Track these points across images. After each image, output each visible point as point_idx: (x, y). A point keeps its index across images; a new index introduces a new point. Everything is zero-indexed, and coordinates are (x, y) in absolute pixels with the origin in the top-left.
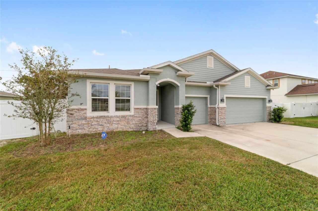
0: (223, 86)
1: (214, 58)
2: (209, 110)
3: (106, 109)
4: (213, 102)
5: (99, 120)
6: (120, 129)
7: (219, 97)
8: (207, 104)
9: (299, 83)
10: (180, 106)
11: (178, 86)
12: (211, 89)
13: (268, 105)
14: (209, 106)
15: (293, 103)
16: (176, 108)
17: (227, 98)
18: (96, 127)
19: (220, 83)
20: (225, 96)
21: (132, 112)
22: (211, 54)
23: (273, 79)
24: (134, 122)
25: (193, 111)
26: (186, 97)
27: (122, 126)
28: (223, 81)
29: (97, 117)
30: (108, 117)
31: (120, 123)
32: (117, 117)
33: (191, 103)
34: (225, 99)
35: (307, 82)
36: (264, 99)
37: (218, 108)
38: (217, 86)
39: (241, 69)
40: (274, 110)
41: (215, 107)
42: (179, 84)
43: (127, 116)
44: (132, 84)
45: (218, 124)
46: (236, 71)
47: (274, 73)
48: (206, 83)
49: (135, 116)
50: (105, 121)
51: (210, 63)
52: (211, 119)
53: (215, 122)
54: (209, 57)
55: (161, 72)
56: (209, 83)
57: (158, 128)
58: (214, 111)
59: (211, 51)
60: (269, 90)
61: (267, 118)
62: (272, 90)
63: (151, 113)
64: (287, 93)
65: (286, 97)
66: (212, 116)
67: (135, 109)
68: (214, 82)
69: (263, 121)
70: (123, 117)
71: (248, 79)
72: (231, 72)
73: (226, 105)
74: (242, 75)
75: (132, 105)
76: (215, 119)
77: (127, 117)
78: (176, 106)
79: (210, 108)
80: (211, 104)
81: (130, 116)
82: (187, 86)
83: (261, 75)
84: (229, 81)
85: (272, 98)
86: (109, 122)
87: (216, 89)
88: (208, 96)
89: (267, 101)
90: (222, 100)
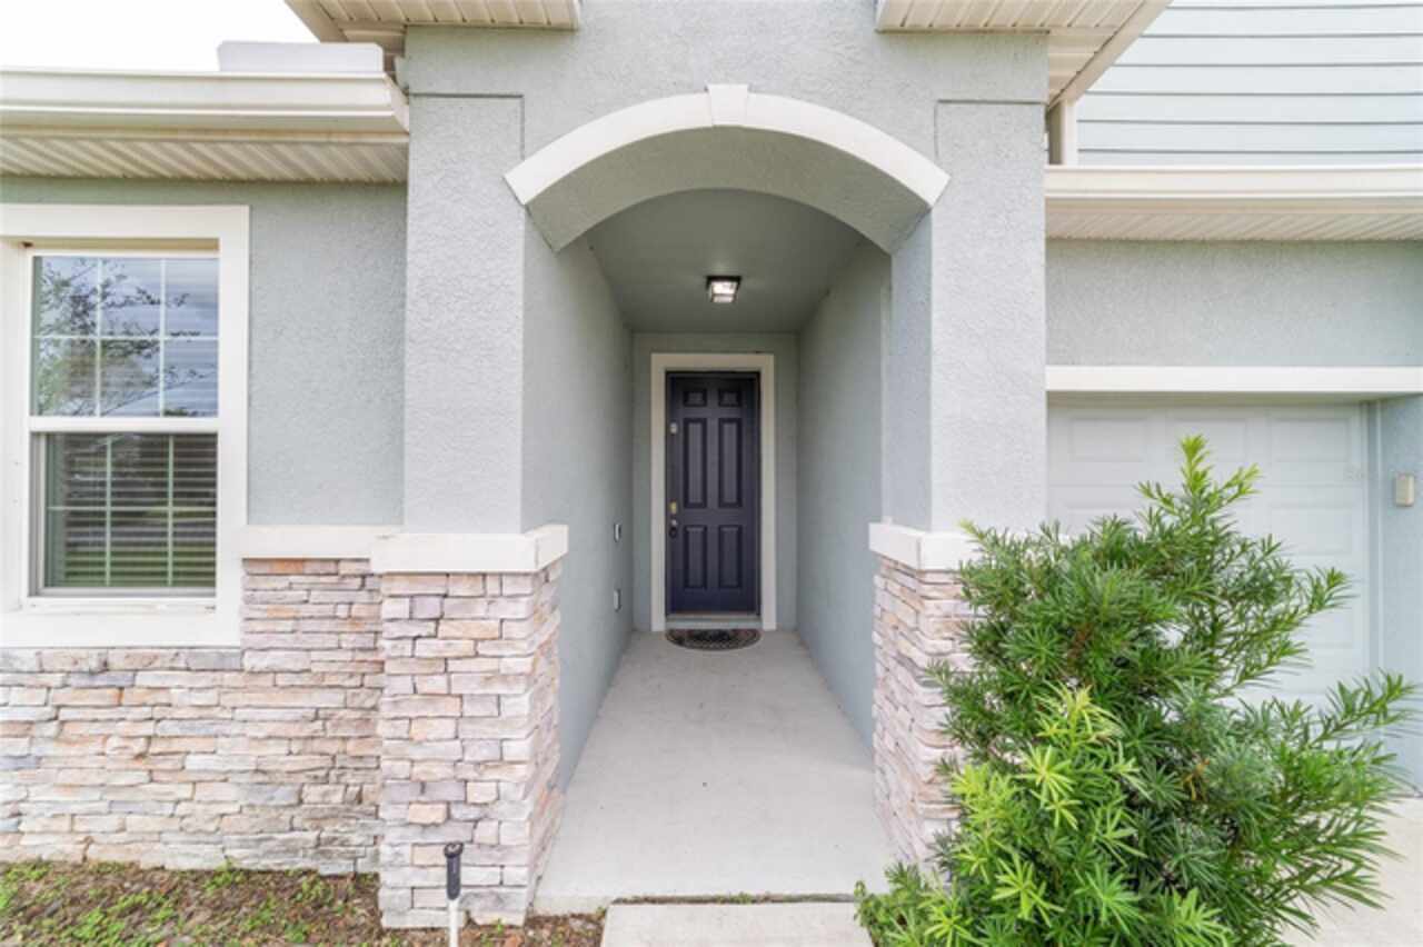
6: (43, 841)
24: (236, 753)
26: (1060, 402)
27: (76, 803)
31: (51, 749)
33: (1201, 501)
42: (920, 175)
43: (146, 659)
44: (230, 223)
49: (250, 661)
63: (424, 649)
77: (144, 679)
81: (190, 667)
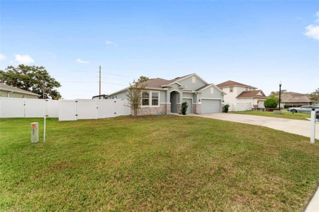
0: (200, 93)
1: (196, 78)
2: (193, 105)
3: (148, 104)
4: (195, 101)
5: (145, 109)
6: (154, 114)
7: (198, 99)
8: (192, 103)
9: (244, 90)
10: (181, 103)
11: (179, 93)
12: (194, 95)
13: (222, 103)
14: (193, 103)
15: (238, 102)
16: (178, 104)
17: (202, 99)
18: (145, 112)
19: (199, 92)
20: (201, 98)
21: (159, 106)
22: (195, 75)
23: (230, 87)
24: (160, 111)
25: (187, 105)
26: (183, 99)
28: (200, 90)
29: (145, 108)
30: (149, 108)
31: (154, 111)
32: (153, 108)
33: (186, 102)
34: (201, 100)
35: (249, 90)
36: (220, 100)
37: (198, 104)
38: (197, 93)
39: (209, 83)
40: (225, 106)
41: (196, 104)
42: (180, 92)
43: (157, 108)
44: (159, 92)
45: (197, 113)
46: (207, 85)
47: (231, 83)
48: (192, 91)
50: (148, 110)
51: (194, 80)
52: (194, 110)
53: (196, 112)
54: (193, 77)
55: (172, 87)
56: (193, 92)
57: (171, 114)
58: (195, 106)
59: (194, 74)
60: (223, 95)
61: (221, 110)
62: (224, 95)
63: (168, 106)
64: (237, 96)
65: (236, 99)
66: (195, 109)
67: (161, 104)
68: (196, 91)
69: (220, 112)
70: (155, 108)
71: (212, 89)
72: (204, 85)
73: (202, 103)
74: (210, 87)
75: (159, 102)
76: (196, 110)
78: (177, 103)
79: (194, 104)
80: (194, 103)
81: (158, 108)
82: (183, 93)
83: (217, 85)
84: (203, 90)
85: (224, 100)
86: (150, 110)
87: (196, 95)
88: (192, 98)
89: (222, 101)
90: (200, 101)
